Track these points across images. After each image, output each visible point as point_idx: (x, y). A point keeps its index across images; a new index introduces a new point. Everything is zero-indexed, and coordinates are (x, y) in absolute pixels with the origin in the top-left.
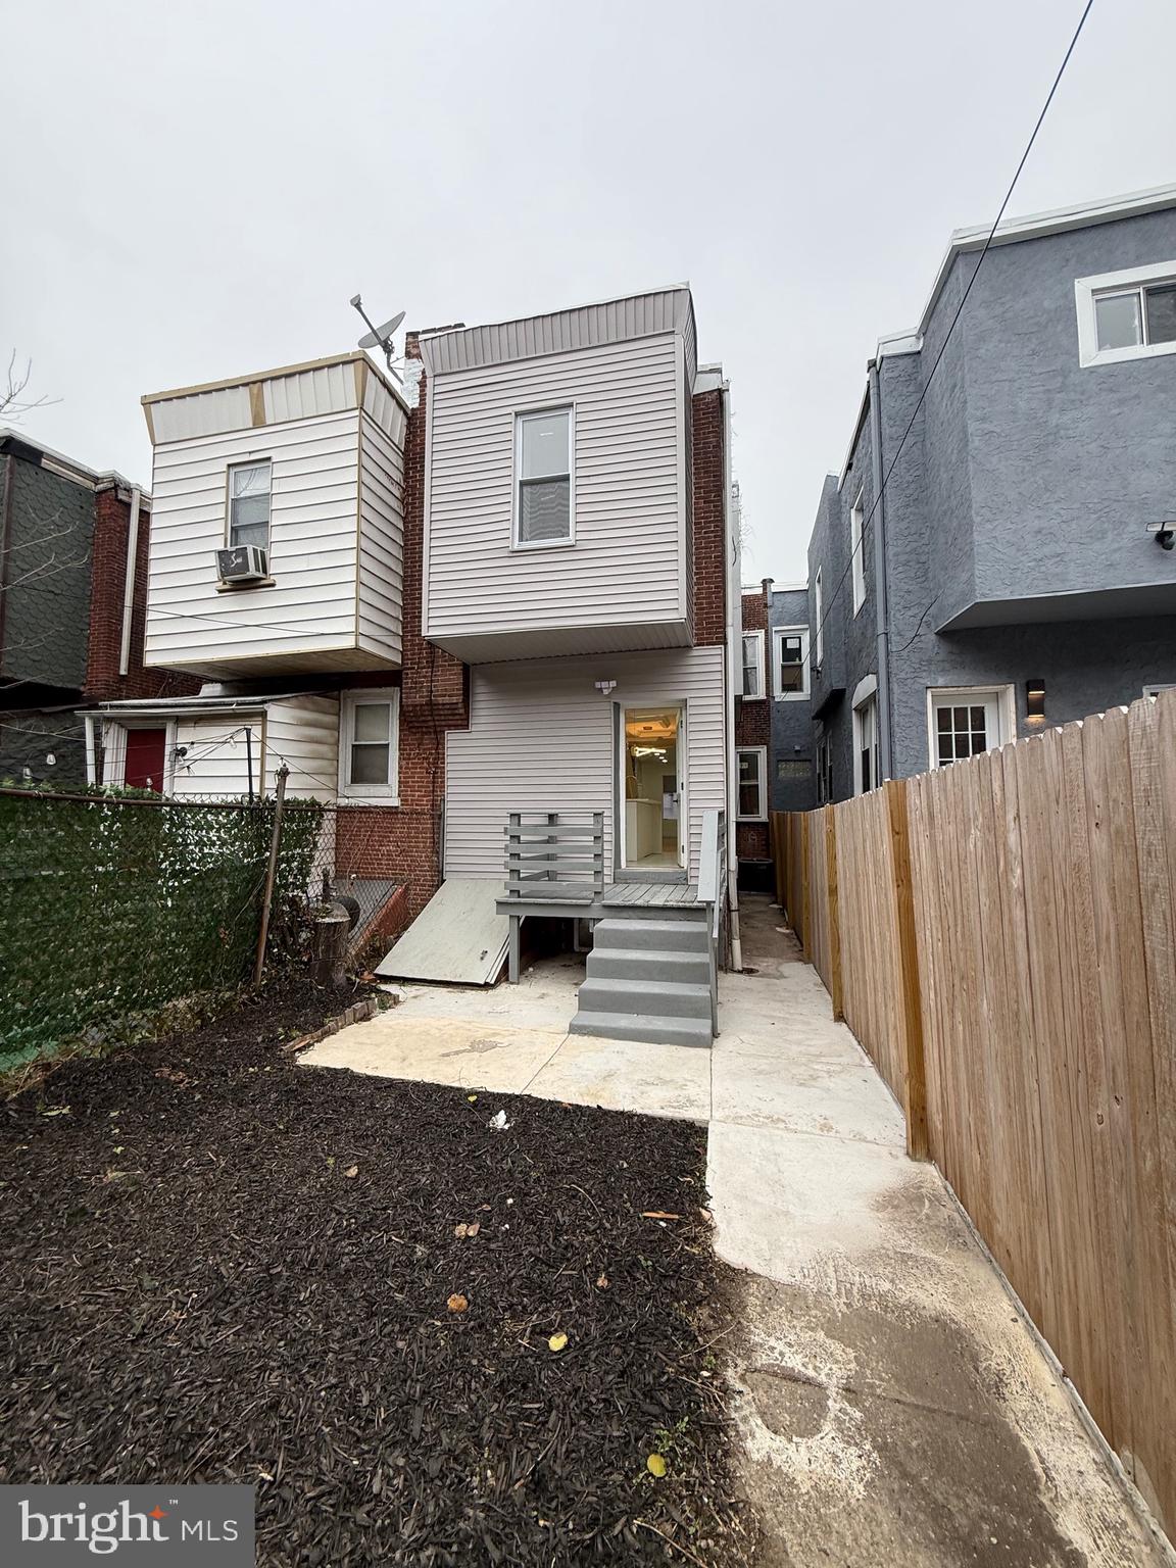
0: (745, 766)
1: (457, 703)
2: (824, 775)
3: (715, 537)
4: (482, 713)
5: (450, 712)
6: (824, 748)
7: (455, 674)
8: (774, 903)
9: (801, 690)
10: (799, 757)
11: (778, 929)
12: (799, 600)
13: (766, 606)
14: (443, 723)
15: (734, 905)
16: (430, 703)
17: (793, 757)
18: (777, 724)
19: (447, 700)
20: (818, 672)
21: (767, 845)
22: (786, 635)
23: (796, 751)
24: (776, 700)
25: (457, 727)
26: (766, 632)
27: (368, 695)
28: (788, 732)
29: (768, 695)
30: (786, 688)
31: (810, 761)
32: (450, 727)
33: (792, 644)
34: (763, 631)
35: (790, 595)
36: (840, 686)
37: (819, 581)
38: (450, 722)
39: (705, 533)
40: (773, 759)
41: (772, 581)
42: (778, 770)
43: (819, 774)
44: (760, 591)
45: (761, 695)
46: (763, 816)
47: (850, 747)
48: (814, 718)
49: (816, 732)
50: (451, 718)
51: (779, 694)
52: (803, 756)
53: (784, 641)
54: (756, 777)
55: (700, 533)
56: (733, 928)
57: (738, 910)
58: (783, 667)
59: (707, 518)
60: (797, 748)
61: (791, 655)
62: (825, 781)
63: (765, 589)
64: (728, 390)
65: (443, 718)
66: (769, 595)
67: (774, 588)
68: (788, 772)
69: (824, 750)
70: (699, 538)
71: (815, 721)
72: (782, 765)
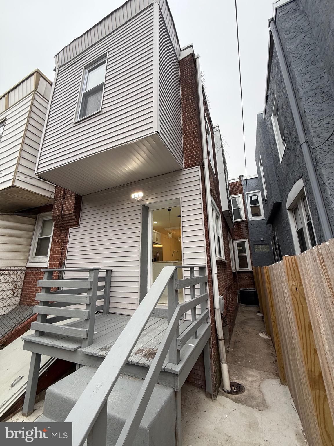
0: (241, 248)
1: (72, 214)
2: (276, 249)
3: (193, 114)
4: (85, 218)
5: (69, 218)
6: (274, 236)
7: (72, 200)
8: (259, 312)
9: (260, 215)
10: (263, 243)
11: (261, 335)
12: (255, 181)
13: (241, 185)
14: (68, 224)
15: (221, 335)
16: (62, 215)
17: (261, 243)
18: (251, 230)
19: (68, 212)
20: (266, 200)
21: (254, 282)
22: (251, 195)
23: (262, 240)
24: (250, 220)
25: (74, 225)
26: (243, 195)
27: (47, 215)
28: (257, 233)
29: (246, 218)
30: (254, 215)
31: (268, 244)
32: (71, 226)
33: (254, 198)
34: (242, 194)
35: (251, 180)
36: (278, 201)
37: (261, 165)
38: (71, 224)
39: (188, 114)
40: (251, 244)
41: (243, 176)
42: (254, 249)
43: (273, 249)
44: (239, 180)
45: (243, 218)
46: (250, 269)
47: (289, 230)
48: (267, 224)
49: (269, 231)
50: (71, 221)
51: (251, 218)
52: (265, 242)
53: (251, 197)
54: (245, 252)
55: (185, 115)
56: (221, 354)
57: (224, 339)
58: (251, 207)
59: (188, 107)
60: (262, 239)
61: (254, 202)
62: (277, 252)
63: (240, 179)
64: (198, 58)
65: (68, 222)
66: (242, 181)
67: (244, 178)
68: (259, 249)
69: (274, 238)
70: (185, 117)
71: (268, 225)
72: (256, 247)
